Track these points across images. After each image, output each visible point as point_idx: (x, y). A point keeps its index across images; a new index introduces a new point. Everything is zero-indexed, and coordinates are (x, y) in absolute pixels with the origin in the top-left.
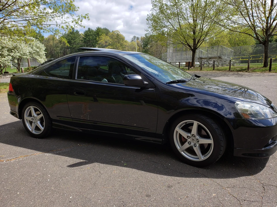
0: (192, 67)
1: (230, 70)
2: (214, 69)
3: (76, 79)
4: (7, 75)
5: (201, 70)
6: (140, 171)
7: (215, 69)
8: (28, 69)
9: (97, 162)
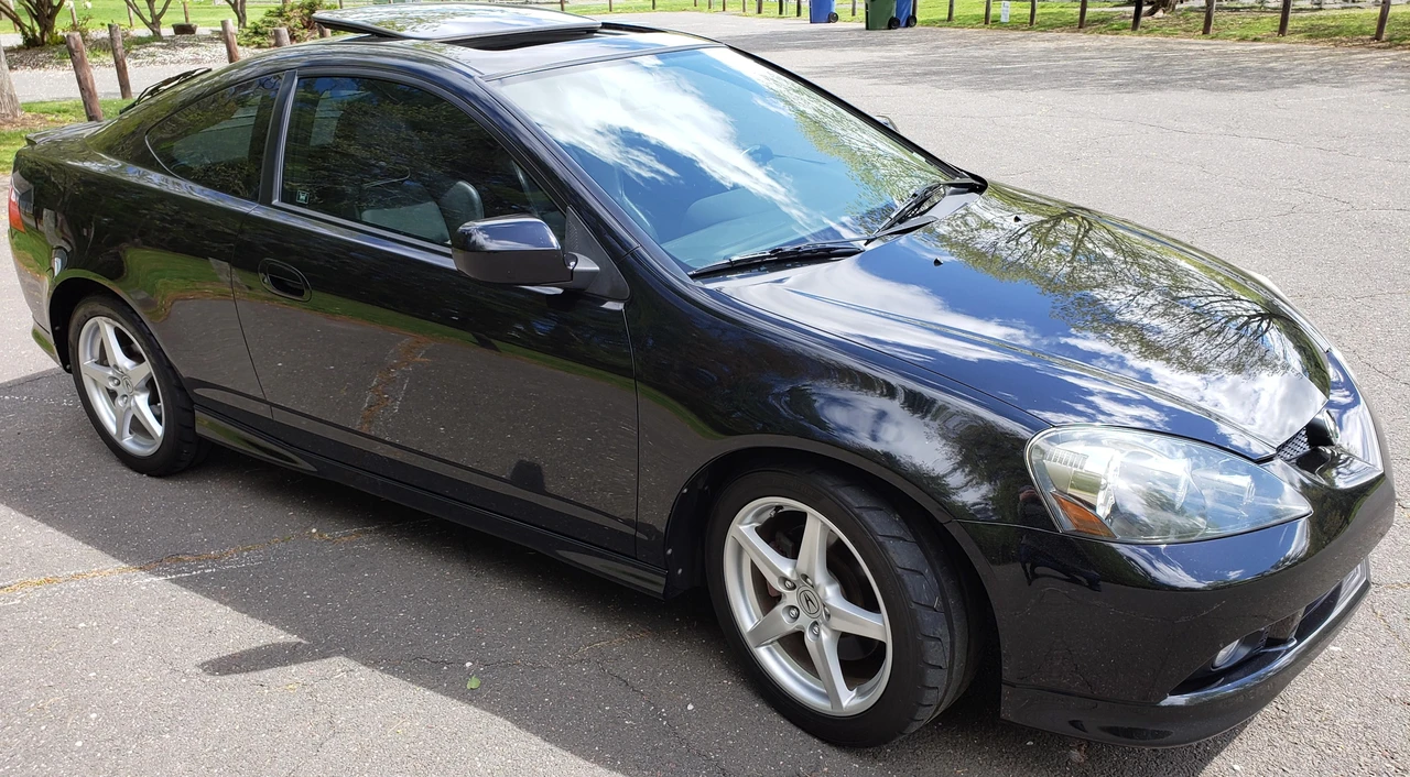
0: (1160, 14)
1: (1378, 37)
2: (1282, 29)
3: (275, 202)
4: (183, 46)
5: (1206, 31)
6: (523, 734)
7: (1291, 25)
8: (280, 14)
9: (347, 654)
